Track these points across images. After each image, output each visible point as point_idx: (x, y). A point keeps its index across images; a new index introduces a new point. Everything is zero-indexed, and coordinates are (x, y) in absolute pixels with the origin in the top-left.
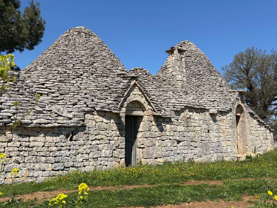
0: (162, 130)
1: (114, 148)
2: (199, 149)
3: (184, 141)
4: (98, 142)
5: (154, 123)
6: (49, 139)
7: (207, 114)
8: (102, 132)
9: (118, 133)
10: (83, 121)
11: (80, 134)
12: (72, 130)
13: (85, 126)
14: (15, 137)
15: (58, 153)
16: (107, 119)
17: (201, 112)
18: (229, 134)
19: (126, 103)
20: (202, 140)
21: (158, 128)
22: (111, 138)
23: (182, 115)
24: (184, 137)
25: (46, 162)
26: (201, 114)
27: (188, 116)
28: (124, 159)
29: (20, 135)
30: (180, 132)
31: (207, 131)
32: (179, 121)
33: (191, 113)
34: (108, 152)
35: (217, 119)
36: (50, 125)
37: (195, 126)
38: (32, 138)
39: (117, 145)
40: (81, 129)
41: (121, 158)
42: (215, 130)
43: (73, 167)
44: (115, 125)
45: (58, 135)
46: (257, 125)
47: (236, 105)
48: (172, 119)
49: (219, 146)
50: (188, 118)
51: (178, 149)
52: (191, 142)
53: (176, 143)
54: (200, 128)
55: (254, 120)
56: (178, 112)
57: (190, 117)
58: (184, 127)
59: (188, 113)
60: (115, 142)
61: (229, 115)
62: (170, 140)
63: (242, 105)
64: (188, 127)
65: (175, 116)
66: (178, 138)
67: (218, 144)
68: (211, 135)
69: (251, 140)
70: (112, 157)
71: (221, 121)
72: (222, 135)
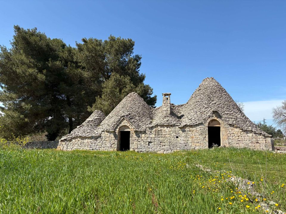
0: (139, 137)
1: (112, 144)
2: (166, 146)
3: (154, 142)
4: (105, 142)
5: (134, 134)
6: (89, 140)
7: (177, 127)
8: (107, 138)
9: (114, 138)
10: (101, 134)
11: (99, 139)
12: (97, 137)
13: (101, 136)
14: (80, 140)
15: (91, 145)
16: (110, 134)
18: (198, 139)
19: (119, 127)
20: (170, 142)
21: (137, 136)
22: (111, 140)
23: (154, 129)
24: (155, 140)
25: (88, 147)
26: (171, 128)
27: (160, 130)
28: (116, 148)
29: (81, 139)
30: (151, 138)
31: (176, 137)
32: (152, 132)
33: (162, 128)
34: (109, 145)
35: (186, 130)
36: (88, 136)
37: (165, 134)
38: (84, 140)
39: (113, 143)
40: (100, 137)
42: (183, 136)
43: (96, 149)
44: (113, 135)
45: (92, 139)
46: (241, 132)
47: (209, 120)
48: (146, 132)
49: (186, 145)
50: (159, 131)
51: (149, 146)
52: (160, 143)
53: (148, 143)
54: (169, 135)
55: (235, 129)
56: (152, 128)
57: (161, 130)
58: (155, 135)
59: (160, 128)
60: (112, 142)
61: (199, 127)
62: (144, 141)
63: (218, 119)
64: (159, 135)
65: (149, 130)
66: (149, 141)
67: (185, 144)
68: (179, 139)
69: (229, 143)
70: (111, 147)
71: (190, 131)
72: (190, 140)
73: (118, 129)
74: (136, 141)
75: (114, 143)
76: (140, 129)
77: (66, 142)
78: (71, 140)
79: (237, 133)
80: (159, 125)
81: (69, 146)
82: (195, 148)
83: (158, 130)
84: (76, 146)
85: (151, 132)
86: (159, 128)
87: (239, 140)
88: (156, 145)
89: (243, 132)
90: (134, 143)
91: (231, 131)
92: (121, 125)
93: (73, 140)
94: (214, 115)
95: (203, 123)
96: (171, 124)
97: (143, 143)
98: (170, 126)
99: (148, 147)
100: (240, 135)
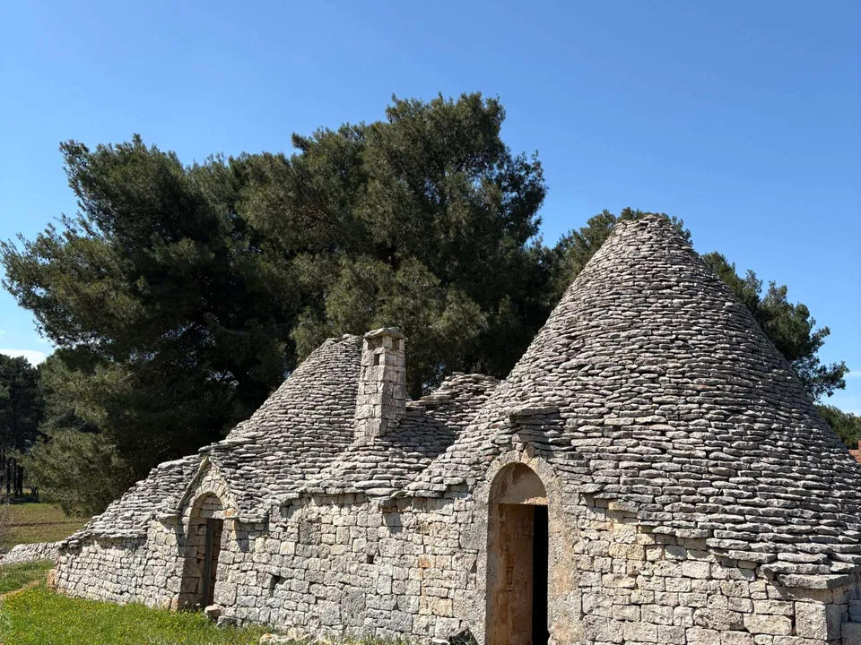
0: (245, 549)
1: (169, 573)
2: (329, 605)
3: (291, 578)
4: (154, 562)
5: (234, 534)
6: (118, 552)
8: (159, 547)
9: (177, 550)
10: (146, 530)
11: (140, 549)
12: (136, 542)
13: (146, 537)
14: (99, 548)
15: (120, 572)
16: (167, 528)
17: (355, 504)
18: (446, 573)
19: (192, 501)
20: (345, 584)
21: (240, 545)
22: (167, 558)
23: (297, 513)
24: (294, 568)
25: (111, 581)
26: (354, 508)
27: (314, 516)
28: (177, 595)
29: (102, 547)
30: (283, 556)
31: (364, 558)
32: (289, 529)
33: (323, 509)
34: (161, 578)
35: (405, 523)
37: (331, 541)
38: (108, 551)
39: (173, 569)
40: (143, 541)
41: (176, 593)
42: (390, 555)
43: (128, 592)
44: (175, 537)
45: (123, 548)
46: (646, 547)
47: (496, 466)
48: (271, 524)
49: (396, 607)
50: (310, 522)
51: (272, 596)
52: (311, 583)
53: (268, 582)
54: (344, 548)
55: (618, 526)
56: (288, 507)
57: (319, 520)
58: (296, 543)
59: (316, 509)
60: (171, 565)
61: (451, 506)
62: (258, 572)
63: (533, 464)
64: (310, 544)
65: (279, 517)
66: (274, 570)
67: (393, 603)
68: (374, 570)
69: (583, 614)
70: (165, 587)
71: (418, 527)
72: (415, 574)
73: (188, 511)
74: (236, 566)
75: (174, 573)
76: (253, 510)
77: (68, 555)
78: (77, 550)
79: (623, 552)
80: (314, 494)
81: (73, 570)
82: (431, 628)
83: (309, 517)
84: (88, 572)
85: (285, 528)
86: (314, 509)
87: (635, 596)
88: (294, 594)
89: (659, 550)
90: (227, 578)
91: (594, 535)
92: (200, 491)
93: (85, 549)
94: (516, 437)
95: (470, 482)
96: (353, 489)
97: (253, 582)
98: (350, 500)
99: (270, 601)
100: (639, 564)
